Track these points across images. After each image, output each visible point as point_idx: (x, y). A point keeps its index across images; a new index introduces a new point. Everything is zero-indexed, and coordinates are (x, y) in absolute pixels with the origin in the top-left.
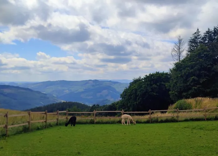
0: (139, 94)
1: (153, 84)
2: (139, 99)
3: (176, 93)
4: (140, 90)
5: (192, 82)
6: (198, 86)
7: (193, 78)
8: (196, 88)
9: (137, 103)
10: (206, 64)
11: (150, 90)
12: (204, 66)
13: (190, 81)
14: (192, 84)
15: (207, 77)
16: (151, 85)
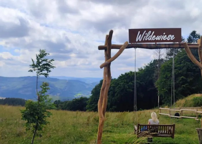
0: (117, 91)
1: (129, 82)
2: (117, 95)
3: (167, 90)
4: (118, 87)
5: (180, 81)
6: (186, 84)
7: (182, 78)
8: (184, 86)
9: (115, 99)
10: (191, 66)
11: (127, 87)
12: (190, 68)
13: (179, 80)
14: (181, 83)
15: (193, 77)
16: (127, 83)
